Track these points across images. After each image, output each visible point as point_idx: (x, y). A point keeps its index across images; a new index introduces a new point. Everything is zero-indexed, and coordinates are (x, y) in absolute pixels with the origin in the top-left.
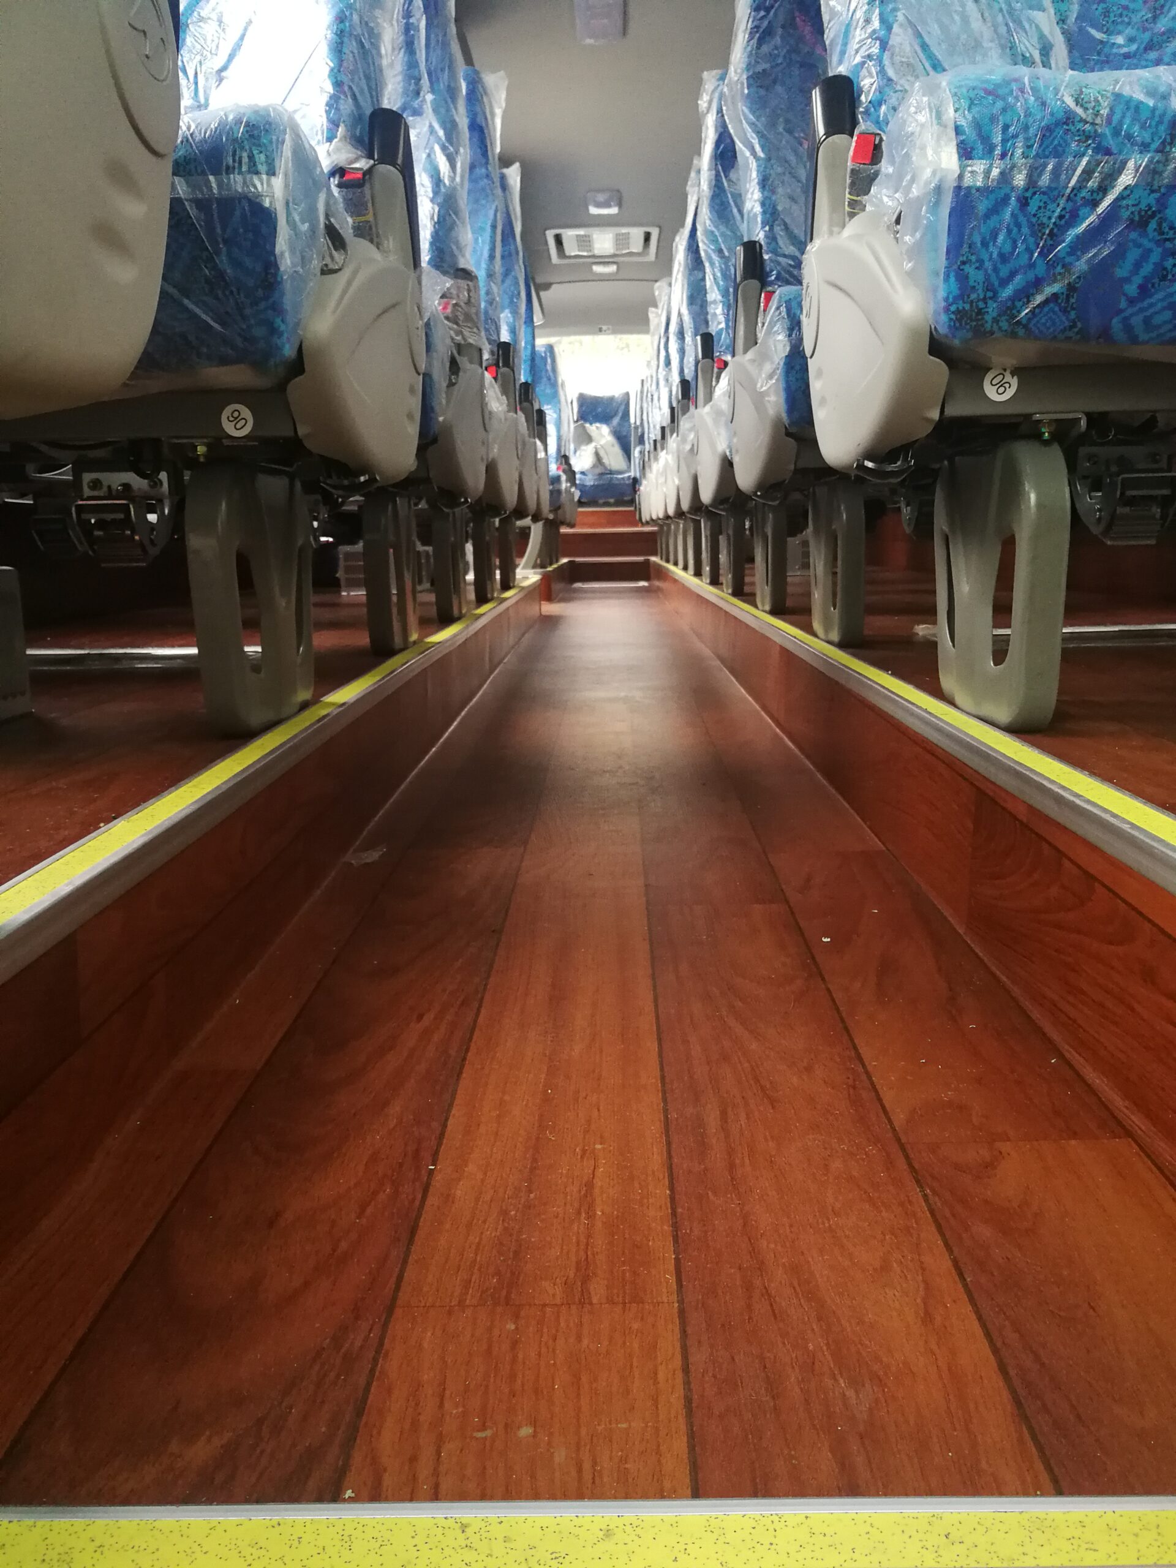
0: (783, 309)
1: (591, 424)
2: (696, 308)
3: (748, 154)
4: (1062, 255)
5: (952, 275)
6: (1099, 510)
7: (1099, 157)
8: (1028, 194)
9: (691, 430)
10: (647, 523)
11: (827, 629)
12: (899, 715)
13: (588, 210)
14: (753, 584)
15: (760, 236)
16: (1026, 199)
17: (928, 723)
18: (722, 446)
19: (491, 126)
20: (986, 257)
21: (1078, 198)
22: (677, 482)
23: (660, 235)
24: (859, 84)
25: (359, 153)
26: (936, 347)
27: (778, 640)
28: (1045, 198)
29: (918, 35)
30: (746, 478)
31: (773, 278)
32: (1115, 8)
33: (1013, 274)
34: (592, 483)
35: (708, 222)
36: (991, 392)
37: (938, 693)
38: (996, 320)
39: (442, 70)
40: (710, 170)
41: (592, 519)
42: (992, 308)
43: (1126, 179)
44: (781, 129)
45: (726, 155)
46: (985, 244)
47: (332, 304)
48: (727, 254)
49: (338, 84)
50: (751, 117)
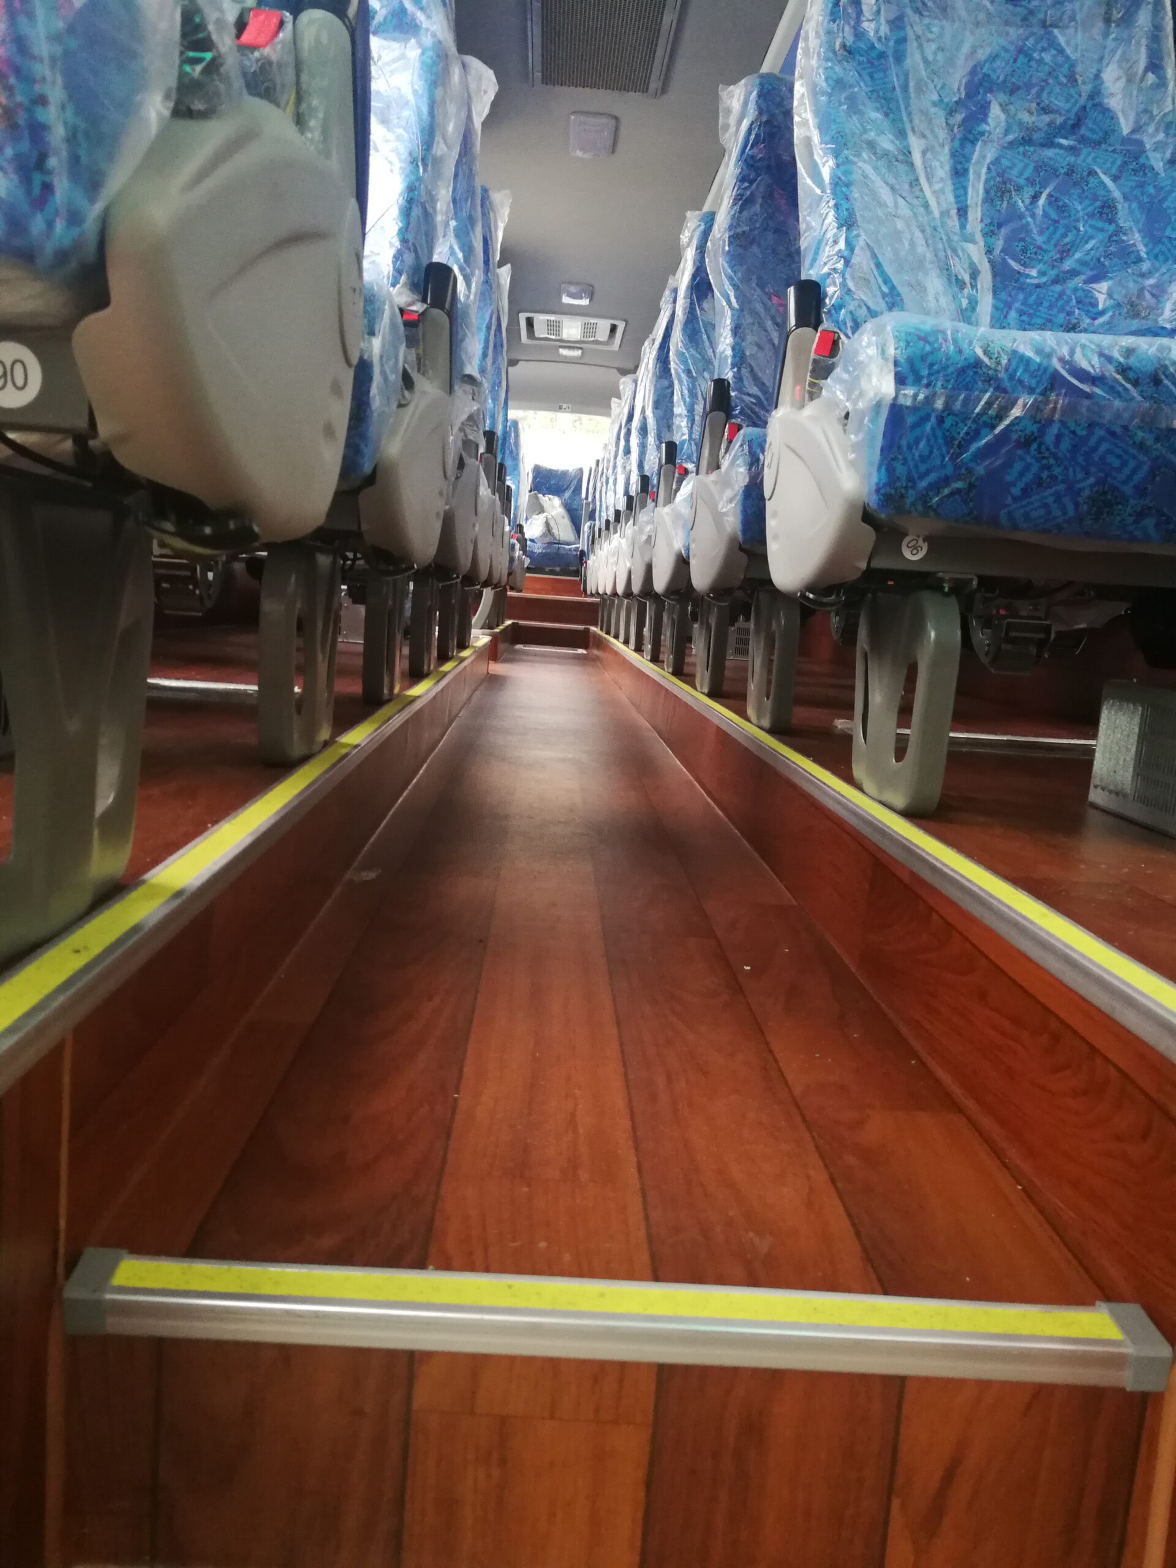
0: (746, 447)
1: (544, 495)
2: (660, 412)
3: (724, 303)
4: (965, 460)
5: (883, 468)
6: (988, 645)
7: (998, 394)
8: (945, 414)
9: (648, 523)
10: (592, 595)
11: (760, 715)
12: (816, 794)
13: (561, 298)
14: (694, 665)
15: (729, 375)
16: (942, 417)
17: (839, 803)
18: (678, 545)
19: (494, 238)
20: (909, 458)
21: (981, 422)
22: (628, 565)
23: (625, 327)
24: (825, 287)
25: (416, 297)
26: (867, 517)
27: (716, 721)
28: (956, 419)
29: (874, 255)
30: (701, 578)
31: (737, 412)
32: (1032, 247)
33: (928, 472)
34: (540, 551)
35: (680, 344)
36: (907, 554)
37: (849, 779)
38: (913, 504)
39: (466, 200)
40: (685, 298)
41: (537, 586)
42: (911, 496)
43: (1016, 412)
44: (754, 285)
45: (701, 287)
46: (910, 448)
47: (402, 431)
48: (694, 374)
49: (404, 241)
50: (729, 271)
